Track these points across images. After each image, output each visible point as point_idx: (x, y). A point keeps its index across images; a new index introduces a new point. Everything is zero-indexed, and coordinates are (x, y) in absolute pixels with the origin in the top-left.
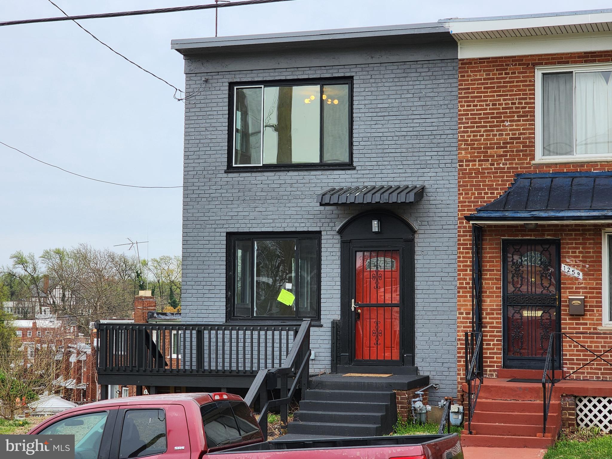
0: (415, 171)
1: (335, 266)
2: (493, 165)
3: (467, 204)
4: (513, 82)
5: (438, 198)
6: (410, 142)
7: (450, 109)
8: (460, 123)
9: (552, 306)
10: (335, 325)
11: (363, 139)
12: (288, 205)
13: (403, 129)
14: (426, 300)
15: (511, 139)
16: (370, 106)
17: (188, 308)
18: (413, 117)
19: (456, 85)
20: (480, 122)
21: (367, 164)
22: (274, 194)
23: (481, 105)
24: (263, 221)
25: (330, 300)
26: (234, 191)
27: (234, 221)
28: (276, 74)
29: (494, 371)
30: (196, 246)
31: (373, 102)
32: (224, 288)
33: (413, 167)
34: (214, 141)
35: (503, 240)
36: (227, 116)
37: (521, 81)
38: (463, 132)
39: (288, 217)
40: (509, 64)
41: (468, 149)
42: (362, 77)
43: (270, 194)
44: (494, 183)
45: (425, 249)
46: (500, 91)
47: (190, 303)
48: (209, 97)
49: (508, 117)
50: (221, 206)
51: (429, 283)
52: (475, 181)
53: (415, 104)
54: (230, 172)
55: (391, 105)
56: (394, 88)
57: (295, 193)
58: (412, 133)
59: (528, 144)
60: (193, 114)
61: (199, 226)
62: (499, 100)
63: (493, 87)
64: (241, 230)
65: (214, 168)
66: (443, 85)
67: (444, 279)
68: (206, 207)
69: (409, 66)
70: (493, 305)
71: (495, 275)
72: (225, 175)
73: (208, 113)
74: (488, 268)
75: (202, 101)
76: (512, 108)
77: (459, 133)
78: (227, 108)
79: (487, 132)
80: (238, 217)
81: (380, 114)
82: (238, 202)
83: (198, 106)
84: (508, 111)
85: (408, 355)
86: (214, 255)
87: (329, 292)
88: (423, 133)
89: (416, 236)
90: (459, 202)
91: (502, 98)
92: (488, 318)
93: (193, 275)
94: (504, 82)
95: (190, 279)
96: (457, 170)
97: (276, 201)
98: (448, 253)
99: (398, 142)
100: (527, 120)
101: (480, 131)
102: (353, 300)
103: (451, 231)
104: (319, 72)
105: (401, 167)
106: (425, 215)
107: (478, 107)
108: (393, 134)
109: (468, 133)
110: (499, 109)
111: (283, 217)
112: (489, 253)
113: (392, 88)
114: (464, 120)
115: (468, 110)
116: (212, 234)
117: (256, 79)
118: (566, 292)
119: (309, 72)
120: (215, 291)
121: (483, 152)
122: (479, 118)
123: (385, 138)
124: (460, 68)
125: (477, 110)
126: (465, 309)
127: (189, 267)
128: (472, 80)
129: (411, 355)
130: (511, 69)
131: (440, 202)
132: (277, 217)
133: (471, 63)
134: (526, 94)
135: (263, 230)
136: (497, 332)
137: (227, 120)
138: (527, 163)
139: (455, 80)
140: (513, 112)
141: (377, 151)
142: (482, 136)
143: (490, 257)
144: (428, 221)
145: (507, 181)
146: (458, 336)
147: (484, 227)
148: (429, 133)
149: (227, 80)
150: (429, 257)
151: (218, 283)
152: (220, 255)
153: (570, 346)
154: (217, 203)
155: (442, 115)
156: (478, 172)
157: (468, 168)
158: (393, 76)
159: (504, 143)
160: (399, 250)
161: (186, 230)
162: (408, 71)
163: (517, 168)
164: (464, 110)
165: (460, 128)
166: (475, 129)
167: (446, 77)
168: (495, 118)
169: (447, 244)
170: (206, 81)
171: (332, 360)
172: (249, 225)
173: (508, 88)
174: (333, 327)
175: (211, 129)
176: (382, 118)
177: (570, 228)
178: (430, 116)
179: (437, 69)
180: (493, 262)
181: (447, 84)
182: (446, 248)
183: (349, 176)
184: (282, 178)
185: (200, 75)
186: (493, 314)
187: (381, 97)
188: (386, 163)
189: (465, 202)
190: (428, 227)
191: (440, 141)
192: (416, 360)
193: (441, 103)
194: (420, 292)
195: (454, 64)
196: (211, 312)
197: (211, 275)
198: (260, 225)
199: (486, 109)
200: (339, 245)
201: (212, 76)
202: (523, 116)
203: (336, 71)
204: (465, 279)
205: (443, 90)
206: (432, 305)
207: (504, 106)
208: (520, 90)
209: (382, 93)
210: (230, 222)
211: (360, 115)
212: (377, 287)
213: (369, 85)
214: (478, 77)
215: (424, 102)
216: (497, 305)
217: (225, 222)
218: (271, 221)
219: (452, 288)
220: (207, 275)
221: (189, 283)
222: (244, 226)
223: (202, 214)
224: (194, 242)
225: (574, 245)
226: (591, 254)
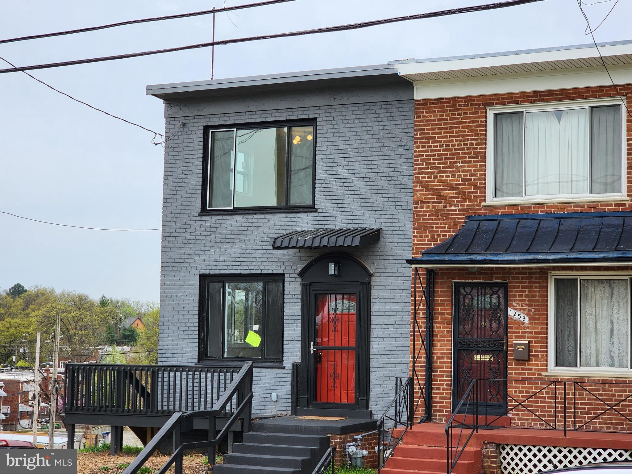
0: (373, 213)
1: (296, 309)
2: (446, 206)
3: (421, 246)
4: (465, 123)
5: (394, 241)
6: (368, 184)
7: (406, 150)
8: (416, 165)
9: (500, 351)
10: (295, 368)
11: (324, 181)
12: (254, 248)
13: (362, 171)
14: (380, 344)
15: (463, 180)
16: (332, 148)
17: (165, 348)
18: (372, 158)
19: (412, 126)
20: (434, 164)
21: (328, 206)
22: (242, 237)
23: (435, 146)
24: (232, 264)
25: (292, 342)
26: (206, 234)
27: (207, 264)
28: (247, 117)
29: (443, 416)
30: (172, 288)
31: (335, 143)
32: (197, 328)
33: (371, 209)
34: (190, 184)
35: (455, 283)
36: (201, 160)
37: (473, 122)
38: (419, 173)
39: (254, 259)
40: (462, 105)
41: (422, 191)
42: (324, 119)
43: (238, 237)
44: (447, 226)
45: (381, 292)
46: (452, 132)
47: (166, 344)
48: (185, 141)
49: (461, 158)
50: (195, 249)
51: (384, 327)
52: (429, 223)
53: (374, 145)
54: (203, 215)
55: (352, 146)
56: (355, 129)
58: (370, 175)
59: (478, 186)
60: (171, 158)
61: (175, 268)
62: (452, 141)
63: (447, 128)
64: (212, 272)
65: (189, 211)
66: (399, 126)
67: (398, 322)
68: (182, 249)
69: (369, 107)
70: (443, 349)
71: (445, 318)
72: (199, 218)
73: (185, 157)
74: (439, 311)
75: (180, 145)
76: (464, 149)
77: (415, 174)
78: (201, 152)
79: (441, 173)
80: (210, 260)
81: (340, 156)
82: (210, 245)
83: (176, 149)
84: (460, 152)
85: (363, 398)
86: (189, 296)
87: (291, 334)
88: (381, 175)
89: (373, 279)
90: (414, 245)
91: (455, 139)
92: (438, 362)
93: (170, 316)
94: (457, 123)
95: (166, 320)
96: (412, 212)
97: (244, 244)
98: (402, 296)
99: (358, 184)
100: (478, 161)
101: (434, 173)
102: (312, 343)
103: (405, 274)
104: (285, 114)
105: (360, 209)
106: (382, 258)
107: (433, 149)
108: (353, 176)
109: (423, 174)
110: (452, 150)
111: (249, 259)
112: (440, 296)
113: (352, 130)
114: (419, 162)
115: (423, 151)
116: (187, 276)
117: (228, 123)
118: (512, 336)
119: (276, 115)
120: (189, 332)
121: (437, 194)
122: (433, 159)
123: (345, 180)
124: (416, 109)
125: (432, 151)
127: (166, 308)
128: (427, 121)
129: (365, 398)
130: (463, 110)
131: (396, 244)
132: (244, 259)
133: (426, 104)
134: (477, 135)
135: (232, 272)
136: (447, 376)
137: (201, 164)
138: (478, 205)
139: (411, 121)
140: (465, 153)
141: (338, 193)
142: (436, 177)
143: (442, 301)
144: (384, 264)
145: (459, 223)
147: (436, 270)
148: (387, 174)
149: (202, 124)
150: (384, 301)
151: (192, 324)
152: (193, 296)
153: (516, 392)
154: (191, 245)
155: (398, 157)
156: (432, 215)
157: (422, 210)
158: (354, 117)
159: (456, 185)
160: (356, 293)
161: (164, 272)
162: (368, 112)
163: (468, 210)
164: (420, 151)
165: (416, 169)
166: (429, 170)
167: (403, 118)
168: (447, 159)
169: (402, 287)
170: (184, 125)
171: (292, 403)
172: (220, 268)
173: (461, 129)
174: (293, 369)
175: (187, 172)
176: (342, 160)
177: (517, 271)
178: (387, 157)
179: (394, 110)
180: (444, 305)
181: (403, 125)
182: (400, 292)
183: (311, 219)
184: (249, 221)
185: (178, 119)
186: (443, 358)
187: (342, 139)
188: (346, 205)
189: (419, 244)
190: (384, 270)
191: (396, 182)
192: (371, 403)
193: (398, 144)
194: (375, 335)
195: (411, 105)
196: (184, 352)
197: (185, 316)
198: (229, 268)
199: (440, 150)
200: (300, 288)
201: (189, 120)
202: (474, 157)
203: (301, 113)
205: (400, 131)
206: (386, 348)
207: (456, 147)
208: (472, 131)
209: (343, 134)
210: (202, 264)
211: (322, 157)
212: (335, 330)
213: (331, 127)
214: (433, 118)
215: (383, 143)
216: (447, 349)
217: (198, 264)
218: (239, 263)
219: (406, 331)
220: (181, 316)
221: (165, 324)
222: (215, 268)
223: (178, 257)
224: (172, 284)
225: (521, 289)
226: (537, 298)
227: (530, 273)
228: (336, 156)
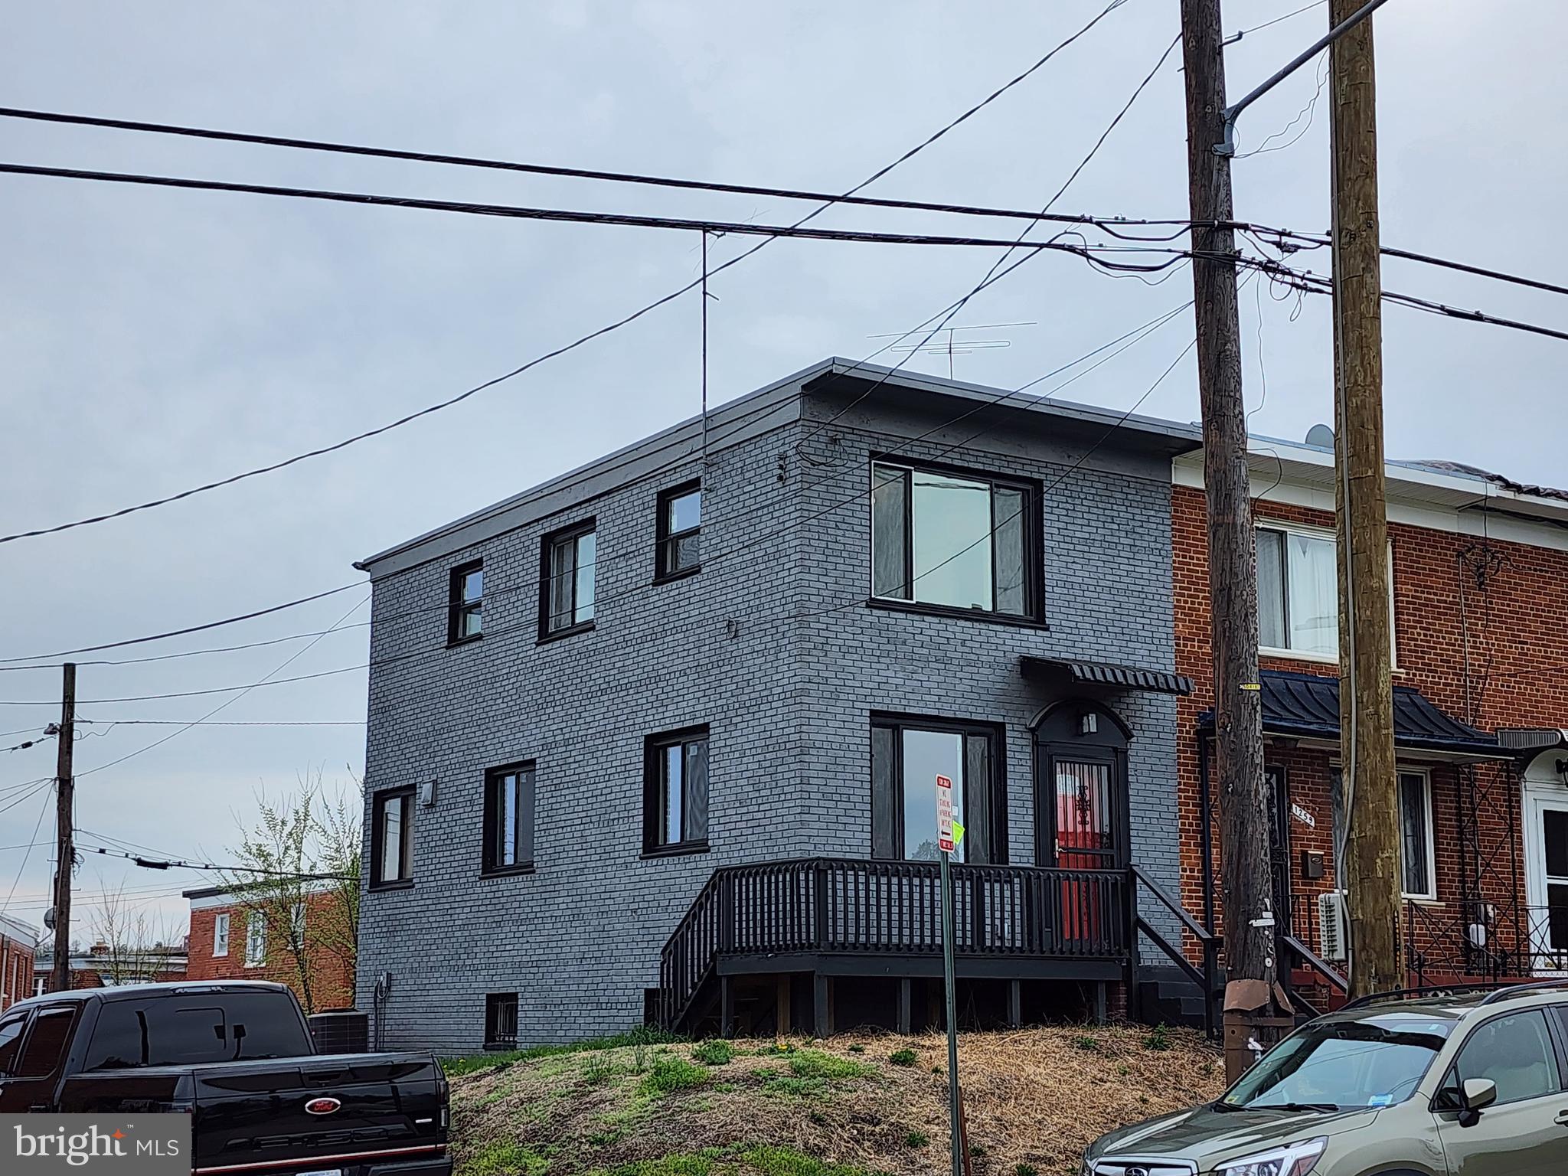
1: (1023, 783)
3: (1186, 702)
7: (1163, 557)
8: (1175, 581)
11: (1057, 583)
12: (959, 674)
13: (1107, 577)
14: (1142, 848)
16: (1065, 532)
18: (1119, 560)
19: (1169, 522)
20: (1198, 584)
21: (1064, 623)
22: (939, 653)
23: (1198, 559)
24: (925, 698)
25: (1021, 838)
26: (881, 640)
27: (883, 693)
30: (824, 730)
31: (1069, 527)
33: (1121, 637)
34: (849, 545)
38: (1179, 594)
39: (959, 694)
41: (1185, 621)
45: (1140, 766)
48: (839, 469)
50: (861, 664)
52: (1195, 670)
53: (1122, 540)
54: (875, 606)
57: (969, 656)
58: (1119, 585)
61: (828, 695)
65: (850, 596)
66: (1153, 520)
67: (1163, 815)
68: (840, 662)
69: (1113, 481)
72: (866, 611)
73: (840, 495)
77: (1174, 596)
79: (1206, 600)
80: (888, 687)
81: (1078, 548)
82: (887, 661)
86: (851, 747)
87: (1018, 824)
88: (1132, 587)
89: (1130, 745)
90: (1178, 700)
93: (818, 782)
96: (1174, 651)
97: (942, 666)
98: (1166, 775)
101: (1198, 597)
102: (1057, 841)
107: (1195, 561)
108: (1095, 582)
109: (1185, 597)
111: (952, 693)
113: (1092, 510)
114: (1180, 578)
115: (1183, 563)
116: (848, 711)
121: (1202, 629)
122: (1196, 577)
124: (1172, 498)
125: (1194, 565)
126: (1189, 864)
128: (1186, 520)
132: (943, 693)
133: (1185, 494)
135: (925, 711)
141: (1076, 605)
142: (1201, 604)
144: (1141, 724)
148: (1140, 588)
149: (866, 446)
150: (1146, 779)
151: (858, 798)
154: (856, 657)
155: (1154, 565)
156: (1196, 658)
157: (1186, 649)
158: (1093, 491)
160: (1109, 765)
164: (1179, 562)
165: (1176, 588)
166: (1192, 592)
167: (1157, 508)
169: (1165, 762)
170: (835, 440)
172: (904, 702)
175: (844, 526)
176: (1081, 554)
178: (1139, 563)
179: (1146, 493)
181: (1158, 519)
182: (1164, 769)
183: (1042, 639)
184: (950, 628)
185: (825, 426)
187: (1079, 522)
188: (1088, 626)
189: (1184, 699)
190: (1142, 732)
191: (1152, 604)
193: (1153, 545)
194: (1136, 834)
195: (1167, 491)
197: (848, 783)
198: (921, 704)
200: (1029, 749)
201: (844, 433)
203: (1020, 466)
204: (1188, 818)
205: (1154, 526)
206: (1151, 855)
210: (875, 693)
211: (1052, 544)
212: (1084, 822)
213: (1064, 499)
214: (1193, 517)
215: (1133, 541)
217: (867, 692)
218: (936, 699)
219: (1173, 829)
220: (841, 783)
222: (896, 701)
223: (833, 674)
225: (1303, 778)
228: (1072, 547)
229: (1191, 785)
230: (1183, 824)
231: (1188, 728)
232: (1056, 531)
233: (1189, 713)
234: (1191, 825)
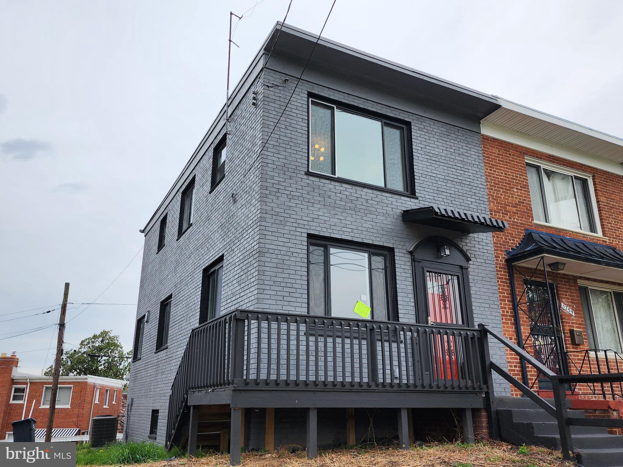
1: (407, 283)
2: (511, 218)
3: (499, 244)
4: (514, 161)
6: (456, 186)
7: (480, 169)
8: (487, 182)
11: (422, 175)
12: (365, 218)
13: (450, 176)
16: (425, 150)
18: (457, 168)
20: (499, 185)
21: (426, 196)
23: (498, 172)
24: (343, 229)
25: (407, 316)
26: (314, 194)
27: (315, 224)
30: (275, 243)
34: (294, 141)
37: (519, 163)
39: (365, 229)
40: (510, 148)
41: (494, 202)
42: (417, 125)
43: (348, 205)
44: (514, 232)
45: (475, 278)
46: (507, 165)
50: (301, 206)
54: (311, 176)
57: (370, 209)
58: (457, 180)
61: (277, 222)
62: (508, 172)
64: (322, 234)
65: (294, 167)
66: (473, 150)
67: (491, 306)
68: (287, 204)
72: (305, 177)
76: (516, 180)
77: (487, 188)
79: (504, 193)
80: (319, 221)
81: (433, 158)
82: (319, 206)
84: (514, 181)
86: (294, 254)
87: (405, 307)
88: (464, 182)
89: (469, 266)
90: (494, 243)
93: (271, 274)
94: (510, 161)
97: (354, 213)
98: (491, 283)
99: (448, 185)
100: (526, 191)
101: (500, 191)
102: (429, 318)
103: (490, 265)
108: (443, 177)
109: (493, 190)
110: (509, 178)
111: (360, 228)
113: (439, 141)
114: (489, 180)
115: (491, 173)
116: (292, 233)
120: (297, 295)
121: (504, 207)
122: (498, 181)
123: (438, 179)
124: (482, 141)
125: (496, 175)
126: (509, 335)
128: (490, 152)
130: (511, 152)
131: (482, 239)
132: (355, 227)
133: (488, 140)
134: (523, 173)
135: (343, 237)
138: (530, 222)
139: (480, 149)
140: (517, 183)
141: (433, 188)
142: (502, 195)
144: (474, 254)
145: (521, 233)
146: (507, 358)
149: (306, 89)
150: (479, 285)
151: (300, 286)
152: (301, 255)
154: (297, 202)
155: (476, 172)
158: (440, 131)
159: (515, 203)
160: (458, 276)
161: (264, 224)
162: (449, 131)
163: (525, 224)
164: (488, 173)
165: (488, 185)
166: (497, 188)
167: (474, 144)
168: (507, 184)
169: (490, 276)
172: (329, 231)
173: (512, 165)
175: (291, 129)
176: (434, 162)
178: (468, 171)
179: (468, 137)
181: (475, 151)
182: (489, 280)
183: (414, 204)
184: (359, 192)
187: (433, 145)
188: (440, 199)
190: (475, 259)
191: (476, 191)
193: (473, 162)
194: (476, 316)
195: (479, 137)
197: (292, 276)
198: (341, 233)
199: (502, 176)
200: (409, 264)
202: (522, 187)
203: (398, 113)
204: (505, 308)
205: (474, 153)
207: (511, 177)
208: (519, 169)
209: (433, 142)
210: (311, 223)
211: (418, 155)
212: (445, 308)
213: (423, 133)
214: (494, 152)
215: (463, 159)
216: (528, 333)
217: (306, 223)
218: (350, 230)
219: (498, 314)
220: (287, 276)
221: (266, 282)
222: (325, 230)
223: (282, 211)
224: (273, 238)
225: (565, 290)
226: (575, 298)
227: (568, 279)
228: (429, 158)
229: (506, 290)
230: (503, 311)
231: (501, 258)
232: (419, 149)
233: (501, 251)
234: (507, 312)
